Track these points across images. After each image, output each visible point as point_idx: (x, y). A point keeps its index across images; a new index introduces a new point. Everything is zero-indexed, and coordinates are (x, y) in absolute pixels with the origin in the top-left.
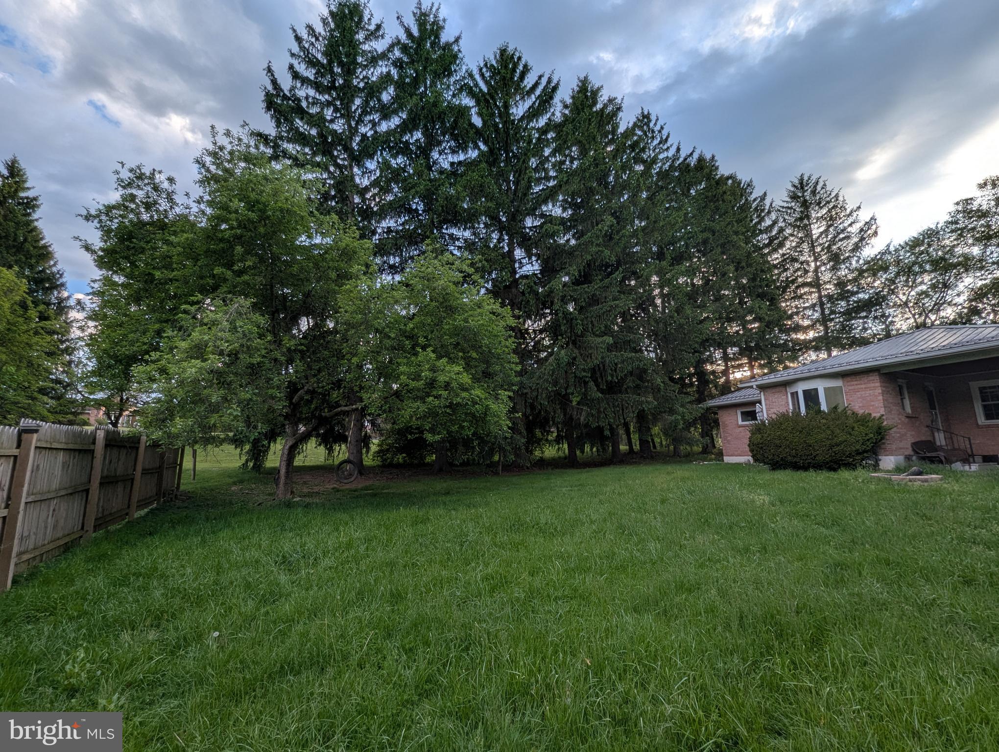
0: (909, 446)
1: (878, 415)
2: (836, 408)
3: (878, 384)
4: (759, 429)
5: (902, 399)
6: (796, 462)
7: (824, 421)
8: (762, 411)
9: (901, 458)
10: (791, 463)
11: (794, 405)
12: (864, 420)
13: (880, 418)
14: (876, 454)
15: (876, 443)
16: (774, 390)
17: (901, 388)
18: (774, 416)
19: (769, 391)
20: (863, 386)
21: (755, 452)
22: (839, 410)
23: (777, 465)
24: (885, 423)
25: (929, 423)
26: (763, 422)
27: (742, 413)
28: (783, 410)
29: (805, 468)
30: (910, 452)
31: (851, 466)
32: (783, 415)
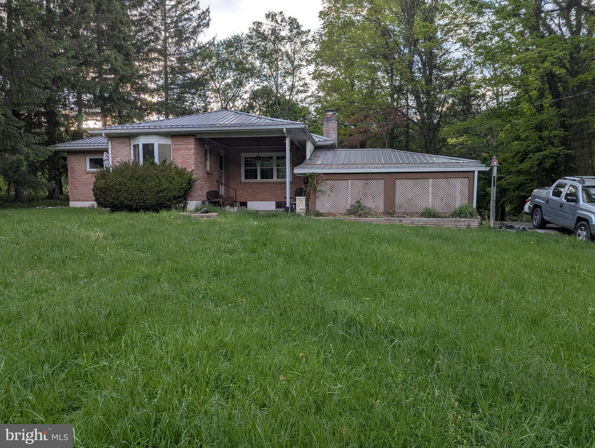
0: (205, 194)
1: (189, 170)
2: (164, 161)
3: (193, 146)
4: (103, 176)
5: (206, 160)
6: (131, 205)
7: (155, 172)
8: (108, 159)
9: (200, 203)
10: (127, 206)
11: (135, 156)
12: (181, 173)
13: (191, 172)
14: (186, 199)
15: (187, 191)
16: (120, 141)
17: (206, 150)
18: (118, 164)
19: (116, 141)
20: (184, 146)
21: (98, 196)
22: (167, 164)
23: (115, 208)
24: (194, 176)
25: (218, 179)
26: (108, 169)
27: (91, 160)
28: (125, 159)
29: (137, 210)
30: (205, 198)
31: (168, 208)
32: (126, 164)
